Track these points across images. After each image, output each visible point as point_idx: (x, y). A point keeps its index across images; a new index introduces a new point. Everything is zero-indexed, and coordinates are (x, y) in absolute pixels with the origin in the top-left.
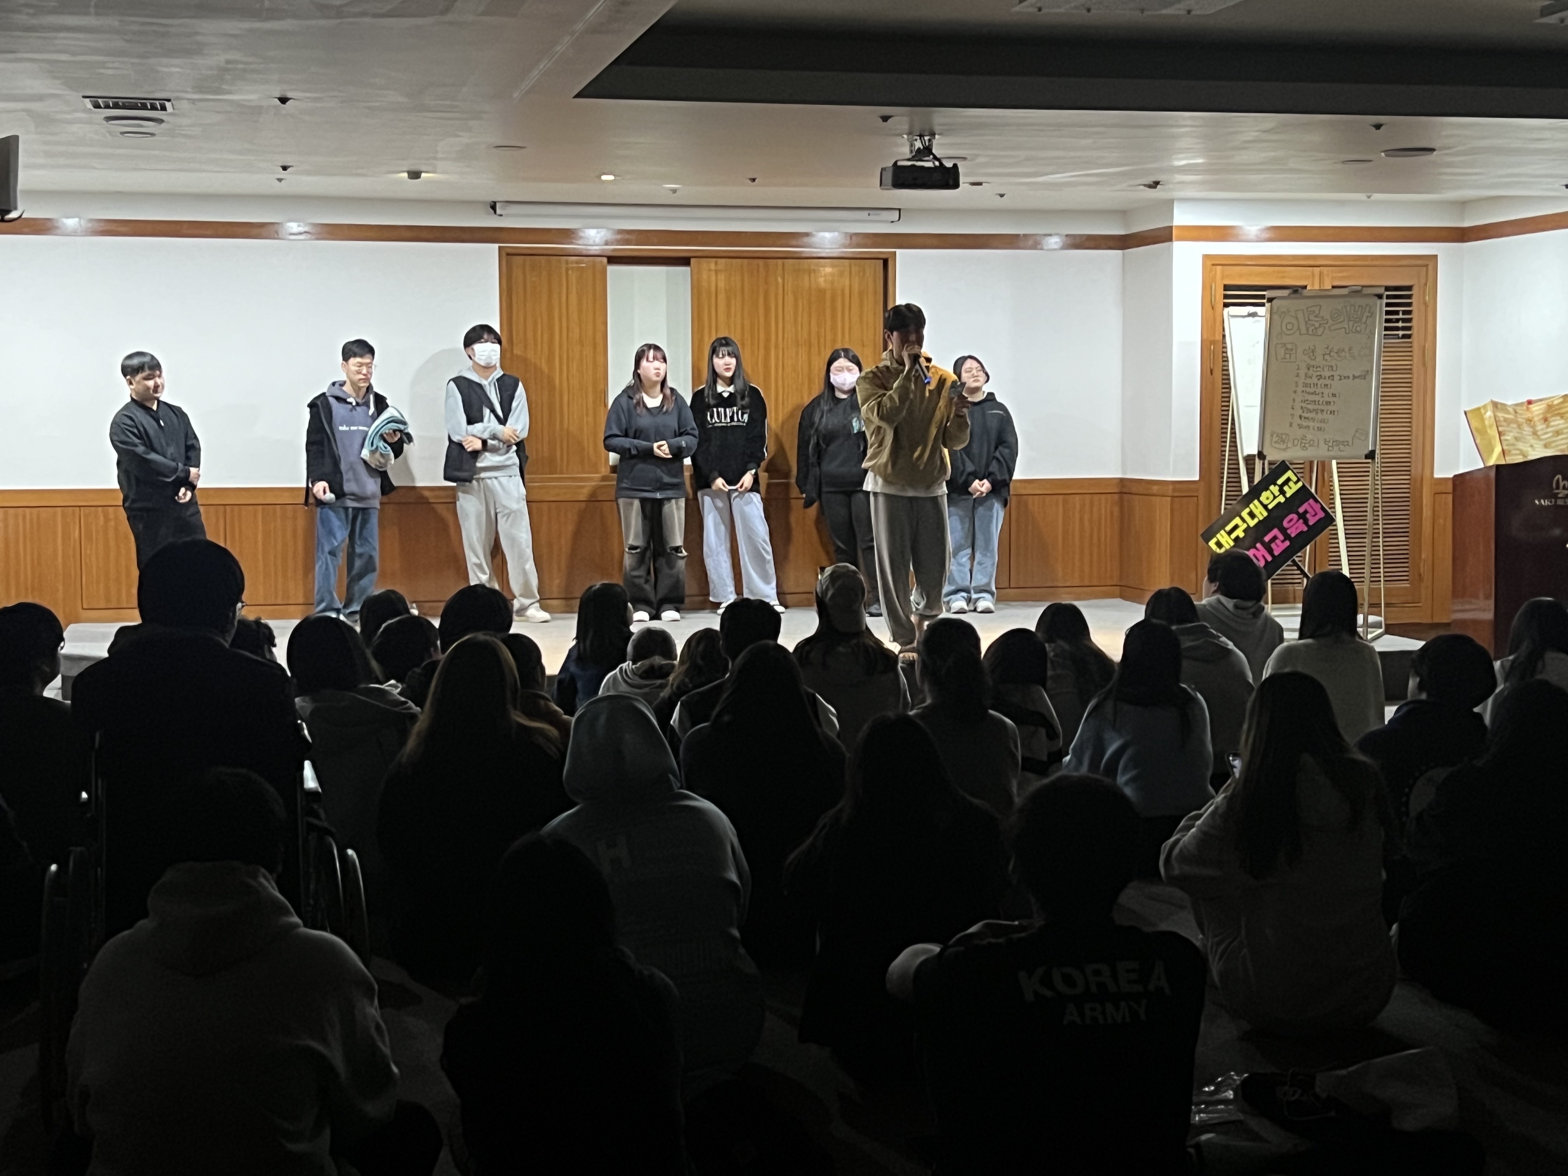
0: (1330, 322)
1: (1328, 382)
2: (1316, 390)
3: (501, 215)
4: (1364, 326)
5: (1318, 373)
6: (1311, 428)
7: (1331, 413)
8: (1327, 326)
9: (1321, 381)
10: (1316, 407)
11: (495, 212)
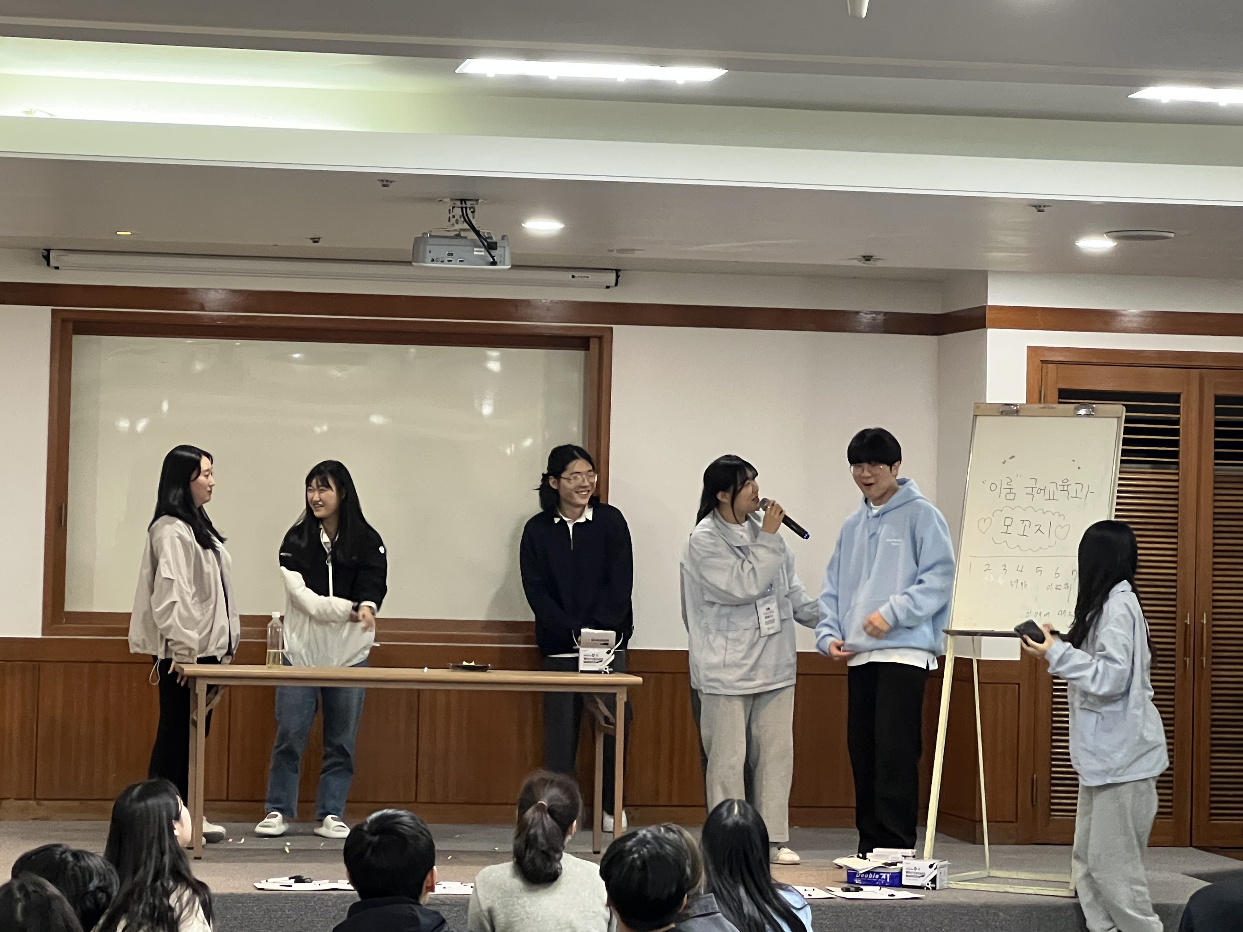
3: (57, 268)
11: (48, 264)
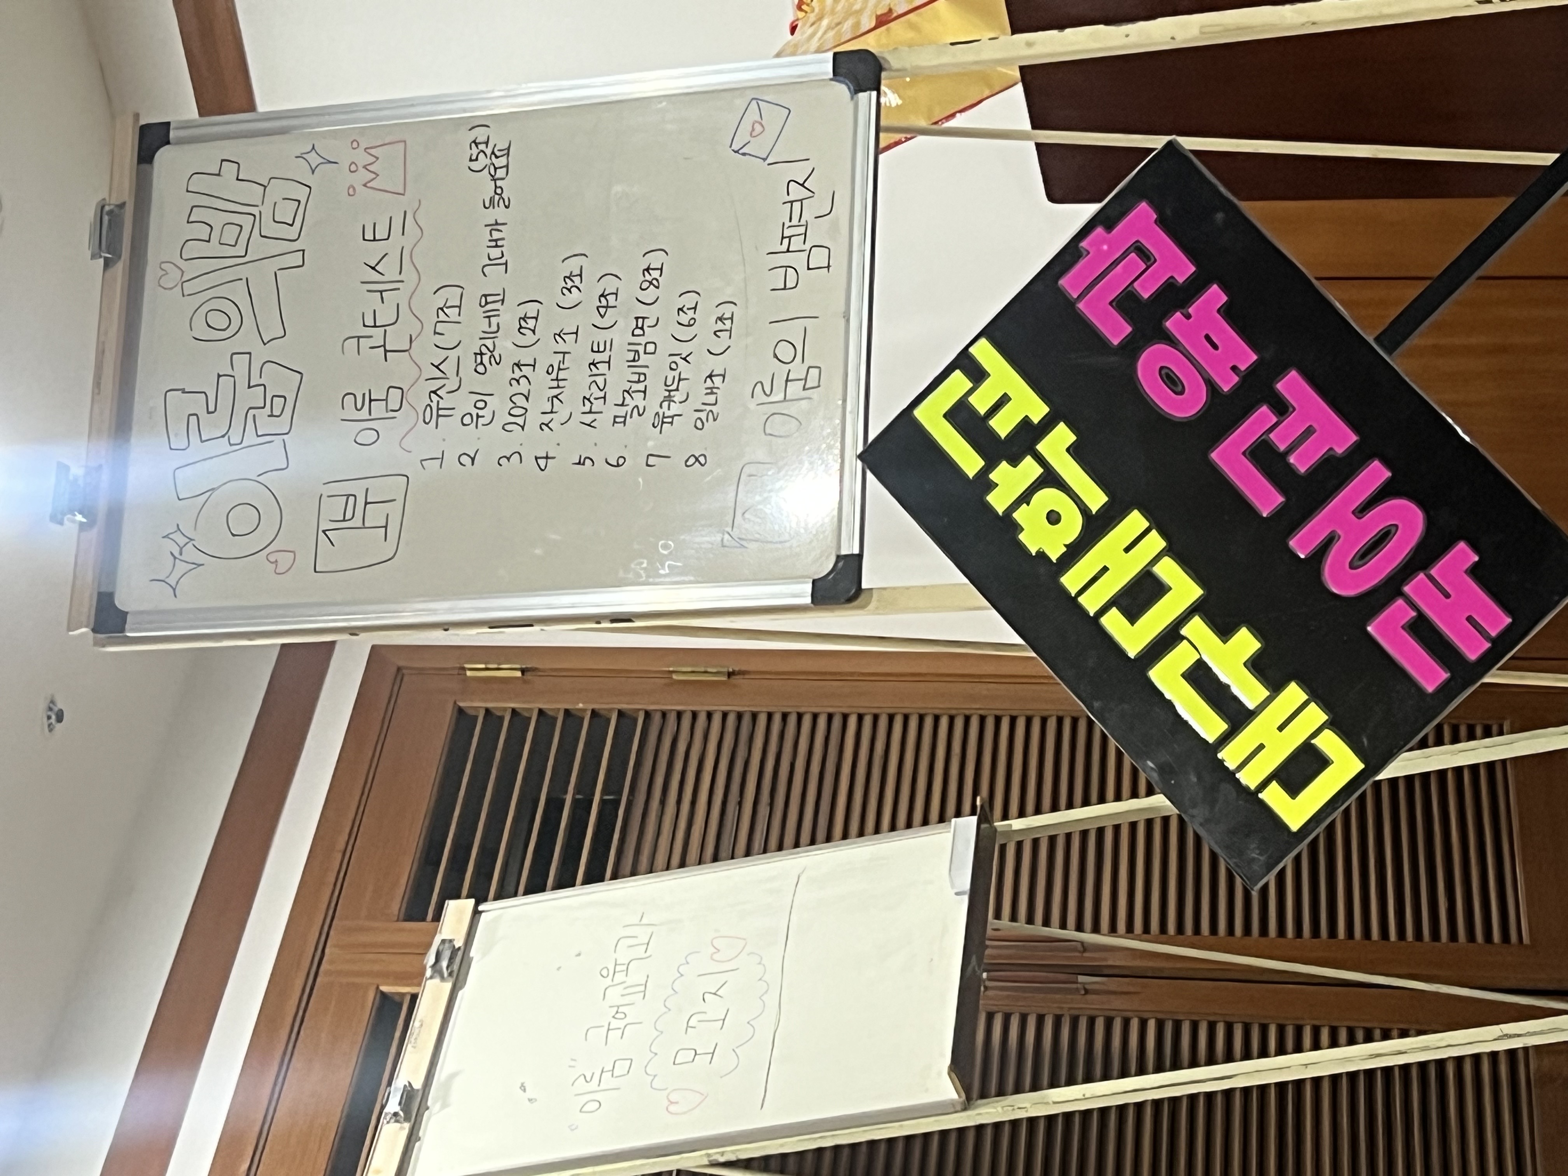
0: (247, 340)
1: (508, 317)
2: (541, 368)
4: (277, 190)
5: (469, 363)
6: (717, 365)
7: (654, 284)
8: (261, 353)
9: (504, 346)
10: (620, 355)
